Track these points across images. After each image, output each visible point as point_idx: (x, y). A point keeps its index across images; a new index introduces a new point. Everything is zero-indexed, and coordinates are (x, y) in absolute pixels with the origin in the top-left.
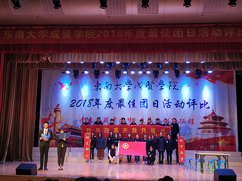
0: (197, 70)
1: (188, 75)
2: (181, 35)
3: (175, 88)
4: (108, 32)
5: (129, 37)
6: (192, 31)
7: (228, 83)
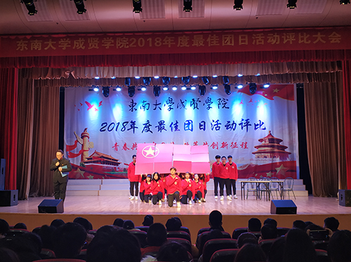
0: (251, 85)
1: (241, 91)
2: (231, 43)
3: (225, 106)
4: (143, 41)
5: (169, 46)
6: (245, 38)
7: (288, 99)
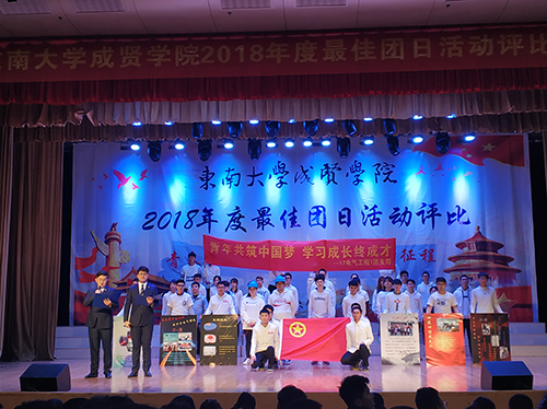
0: (439, 136)
1: (419, 147)
2: (398, 54)
3: (390, 178)
5: (279, 61)
6: (424, 44)
7: (512, 163)
